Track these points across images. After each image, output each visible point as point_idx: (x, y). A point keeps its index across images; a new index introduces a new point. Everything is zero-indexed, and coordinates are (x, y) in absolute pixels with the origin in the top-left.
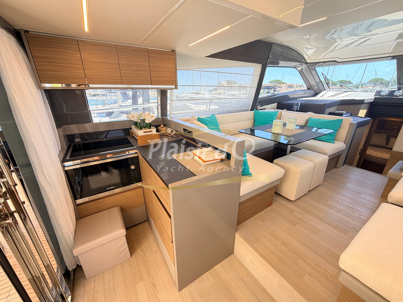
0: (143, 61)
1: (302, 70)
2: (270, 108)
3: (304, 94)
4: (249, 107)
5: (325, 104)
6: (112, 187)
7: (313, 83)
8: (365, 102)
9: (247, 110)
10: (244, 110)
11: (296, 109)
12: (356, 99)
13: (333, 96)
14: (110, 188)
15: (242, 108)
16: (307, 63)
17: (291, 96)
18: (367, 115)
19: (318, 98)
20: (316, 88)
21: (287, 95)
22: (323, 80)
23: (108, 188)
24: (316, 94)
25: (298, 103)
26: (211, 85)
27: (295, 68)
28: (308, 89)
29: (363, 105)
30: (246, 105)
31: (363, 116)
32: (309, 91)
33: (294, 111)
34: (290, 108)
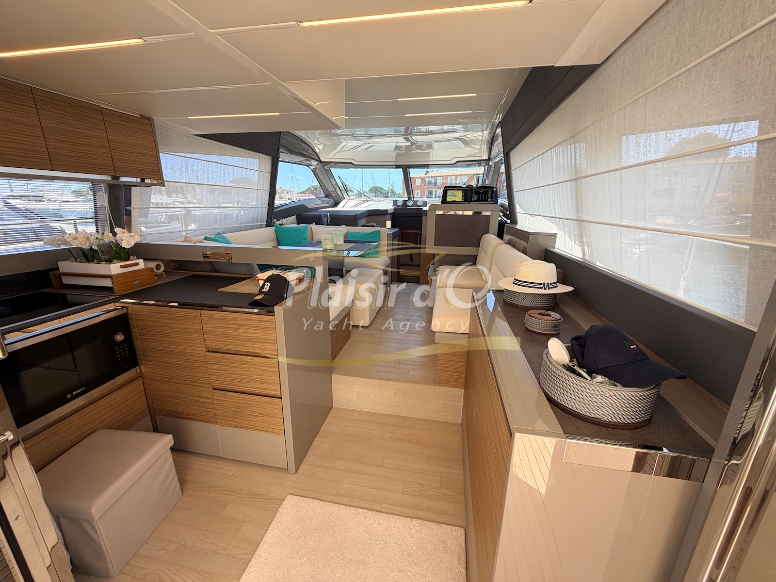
0: (95, 128)
1: (316, 169)
2: (290, 223)
3: (322, 204)
4: (263, 222)
5: (356, 215)
6: (79, 391)
7: (330, 189)
8: (389, 212)
9: (261, 227)
10: (257, 227)
11: (325, 223)
12: (381, 209)
13: (355, 206)
14: (74, 393)
15: (254, 223)
16: (320, 161)
17: (310, 206)
18: (393, 226)
19: (340, 208)
20: (334, 195)
21: (303, 205)
22: (340, 184)
23: (70, 395)
24: (336, 204)
25: (327, 214)
26: (204, 183)
27: (308, 166)
28: (326, 196)
29: (388, 217)
30: (259, 217)
31: (390, 227)
32: (327, 199)
33: (324, 225)
34: (318, 220)
